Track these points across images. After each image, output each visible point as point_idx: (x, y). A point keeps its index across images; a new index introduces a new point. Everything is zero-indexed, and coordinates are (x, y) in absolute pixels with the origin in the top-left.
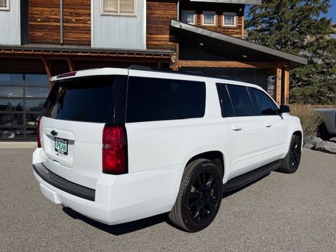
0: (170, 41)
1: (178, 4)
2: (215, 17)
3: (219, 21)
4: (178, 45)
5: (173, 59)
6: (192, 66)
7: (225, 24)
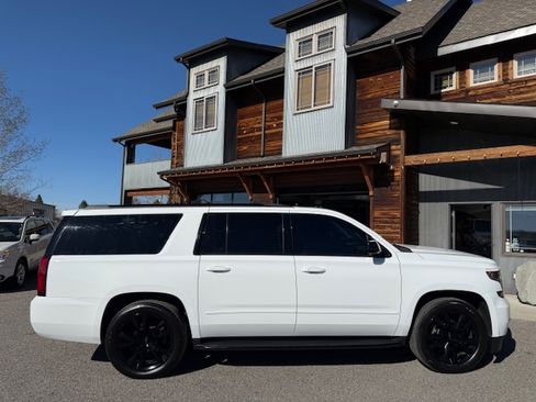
0: (390, 129)
1: (402, 70)
2: (496, 67)
3: (505, 73)
4: (402, 132)
5: (383, 158)
6: (429, 162)
7: (519, 74)
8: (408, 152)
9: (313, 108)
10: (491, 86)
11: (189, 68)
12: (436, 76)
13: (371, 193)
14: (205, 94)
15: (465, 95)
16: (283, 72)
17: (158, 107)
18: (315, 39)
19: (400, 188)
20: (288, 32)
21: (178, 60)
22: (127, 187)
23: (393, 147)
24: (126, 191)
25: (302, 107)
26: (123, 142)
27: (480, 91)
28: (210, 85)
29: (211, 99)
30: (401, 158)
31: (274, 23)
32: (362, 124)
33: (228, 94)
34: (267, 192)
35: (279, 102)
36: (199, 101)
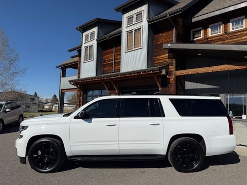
0: (168, 58)
1: (174, 30)
2: (221, 27)
3: (226, 29)
4: (174, 60)
5: (164, 72)
6: (186, 74)
7: (233, 29)
8: (177, 69)
9: (133, 49)
10: (219, 36)
11: (82, 33)
12: (193, 32)
13: (160, 89)
14: (89, 44)
15: (207, 40)
16: (121, 33)
17: (70, 51)
18: (135, 16)
19: (173, 87)
20: (123, 14)
21: (77, 29)
22: (62, 88)
23: (170, 67)
24: (62, 90)
25: (129, 49)
26: (61, 68)
27: (214, 39)
28: (91, 40)
29: (91, 46)
30: (173, 72)
31: (116, 10)
32: (156, 57)
33: (98, 44)
34: (115, 90)
35: (119, 47)
36: (86, 47)
